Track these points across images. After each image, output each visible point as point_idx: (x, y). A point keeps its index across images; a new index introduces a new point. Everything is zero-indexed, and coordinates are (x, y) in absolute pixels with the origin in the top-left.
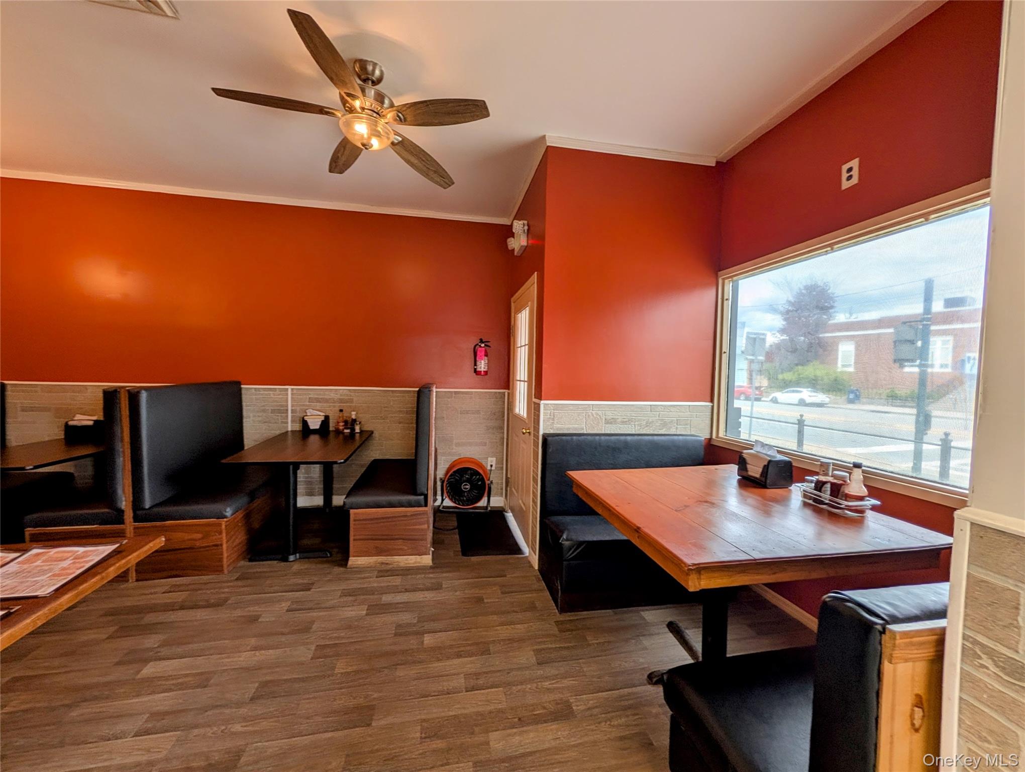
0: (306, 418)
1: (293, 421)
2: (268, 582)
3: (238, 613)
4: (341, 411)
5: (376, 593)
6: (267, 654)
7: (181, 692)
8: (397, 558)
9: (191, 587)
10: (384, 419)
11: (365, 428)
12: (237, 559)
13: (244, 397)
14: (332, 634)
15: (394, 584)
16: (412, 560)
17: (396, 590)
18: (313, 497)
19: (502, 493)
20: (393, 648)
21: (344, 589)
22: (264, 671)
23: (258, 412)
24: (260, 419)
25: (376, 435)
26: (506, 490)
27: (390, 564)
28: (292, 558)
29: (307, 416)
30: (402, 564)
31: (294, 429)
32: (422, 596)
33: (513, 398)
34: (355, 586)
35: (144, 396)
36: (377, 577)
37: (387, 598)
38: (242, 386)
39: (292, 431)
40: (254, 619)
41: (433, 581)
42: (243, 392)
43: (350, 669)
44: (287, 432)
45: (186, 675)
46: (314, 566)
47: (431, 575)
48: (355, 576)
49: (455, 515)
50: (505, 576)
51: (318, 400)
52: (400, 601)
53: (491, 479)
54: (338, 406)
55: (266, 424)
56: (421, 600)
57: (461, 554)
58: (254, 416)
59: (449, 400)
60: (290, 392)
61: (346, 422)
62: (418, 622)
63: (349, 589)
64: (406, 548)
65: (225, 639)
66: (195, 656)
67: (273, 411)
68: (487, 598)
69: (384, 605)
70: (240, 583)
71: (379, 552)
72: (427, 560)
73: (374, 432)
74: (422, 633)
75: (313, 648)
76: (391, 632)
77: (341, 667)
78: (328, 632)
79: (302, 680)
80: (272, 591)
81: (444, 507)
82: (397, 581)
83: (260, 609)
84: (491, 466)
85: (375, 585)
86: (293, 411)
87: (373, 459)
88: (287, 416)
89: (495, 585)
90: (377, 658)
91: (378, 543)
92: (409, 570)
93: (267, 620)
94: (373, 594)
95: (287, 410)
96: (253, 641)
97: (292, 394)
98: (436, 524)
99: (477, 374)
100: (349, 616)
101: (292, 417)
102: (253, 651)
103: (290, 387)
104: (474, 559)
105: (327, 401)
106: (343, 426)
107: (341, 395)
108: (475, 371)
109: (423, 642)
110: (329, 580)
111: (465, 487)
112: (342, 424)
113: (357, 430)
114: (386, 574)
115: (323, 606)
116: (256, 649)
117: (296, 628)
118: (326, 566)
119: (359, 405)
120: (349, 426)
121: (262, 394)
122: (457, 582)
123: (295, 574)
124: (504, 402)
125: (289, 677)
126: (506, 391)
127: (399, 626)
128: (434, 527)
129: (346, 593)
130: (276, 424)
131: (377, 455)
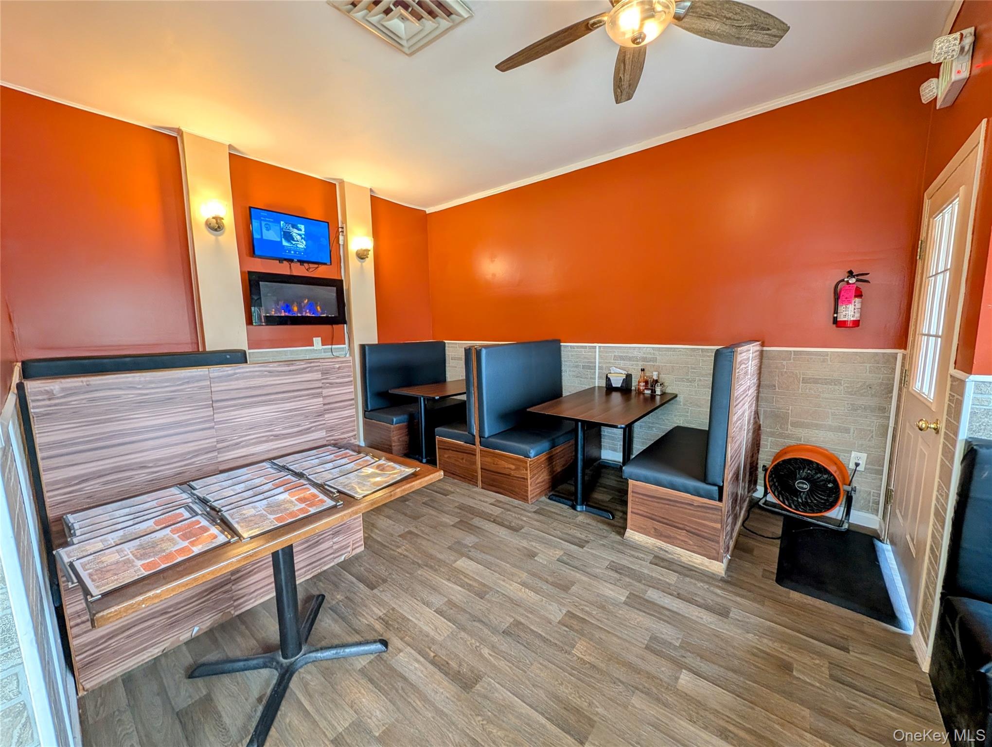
0: (609, 376)
1: (600, 377)
2: (555, 524)
3: (524, 543)
4: (643, 370)
5: (643, 582)
6: (529, 594)
7: (467, 592)
8: (679, 550)
9: (506, 506)
10: (690, 382)
11: (669, 390)
12: (540, 494)
13: (563, 353)
14: (585, 606)
15: (667, 580)
16: (698, 560)
17: (666, 589)
18: (615, 453)
19: (877, 511)
20: (639, 662)
21: (613, 562)
22: (522, 611)
23: (573, 367)
24: (574, 373)
25: (681, 398)
26: (885, 508)
27: (670, 554)
28: (579, 508)
29: (611, 373)
30: (684, 559)
31: (600, 385)
32: (697, 614)
33: (911, 364)
34: (624, 562)
35: (484, 352)
36: (650, 563)
37: (653, 594)
38: (562, 344)
39: (598, 387)
40: (532, 555)
41: (719, 600)
42: (562, 348)
43: (587, 658)
44: (595, 387)
45: (476, 580)
46: (594, 523)
47: (719, 591)
48: (629, 551)
49: (782, 518)
50: (846, 650)
51: (622, 358)
52: (666, 606)
53: (854, 484)
54: (641, 365)
55: (578, 378)
56: (694, 618)
57: (774, 577)
58: (570, 371)
59: (785, 363)
60: (597, 348)
61: (646, 382)
62: (681, 647)
63: (619, 564)
64: (691, 543)
65: (508, 563)
66: (486, 567)
67: (584, 367)
68: (799, 671)
69: (647, 601)
70: (536, 516)
71: (659, 535)
72: (719, 568)
73: (679, 395)
74: (680, 665)
75: (564, 612)
76: (643, 641)
77: (580, 649)
78: (583, 602)
79: (545, 640)
80: (554, 534)
81: (766, 503)
82: (672, 578)
83: (539, 548)
84: (857, 465)
85: (646, 571)
86: (600, 368)
87: (676, 425)
88: (595, 372)
89: (821, 654)
90: (618, 663)
91: (658, 526)
92: (691, 570)
93: (541, 561)
94: (640, 582)
95: (595, 366)
96: (524, 576)
97: (599, 351)
98: (747, 522)
99: (837, 327)
100: (607, 594)
101: (599, 374)
102: (521, 585)
103: (597, 345)
104: (795, 596)
105: (630, 359)
106: (643, 386)
107: (644, 353)
108: (835, 321)
109: (677, 678)
110: (604, 545)
111: (801, 485)
112: (642, 384)
113: (658, 391)
114: (662, 564)
115: (588, 570)
116: (524, 584)
117: (558, 582)
118: (605, 527)
119: (662, 364)
120: (649, 387)
121: (576, 352)
122: (754, 620)
123: (578, 526)
124: (894, 369)
125: (535, 629)
126: (900, 353)
127: (654, 638)
128: (743, 524)
129: (615, 568)
130: (585, 379)
131: (682, 422)
